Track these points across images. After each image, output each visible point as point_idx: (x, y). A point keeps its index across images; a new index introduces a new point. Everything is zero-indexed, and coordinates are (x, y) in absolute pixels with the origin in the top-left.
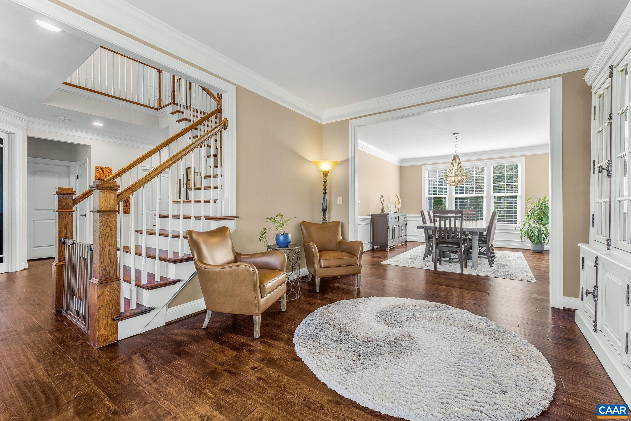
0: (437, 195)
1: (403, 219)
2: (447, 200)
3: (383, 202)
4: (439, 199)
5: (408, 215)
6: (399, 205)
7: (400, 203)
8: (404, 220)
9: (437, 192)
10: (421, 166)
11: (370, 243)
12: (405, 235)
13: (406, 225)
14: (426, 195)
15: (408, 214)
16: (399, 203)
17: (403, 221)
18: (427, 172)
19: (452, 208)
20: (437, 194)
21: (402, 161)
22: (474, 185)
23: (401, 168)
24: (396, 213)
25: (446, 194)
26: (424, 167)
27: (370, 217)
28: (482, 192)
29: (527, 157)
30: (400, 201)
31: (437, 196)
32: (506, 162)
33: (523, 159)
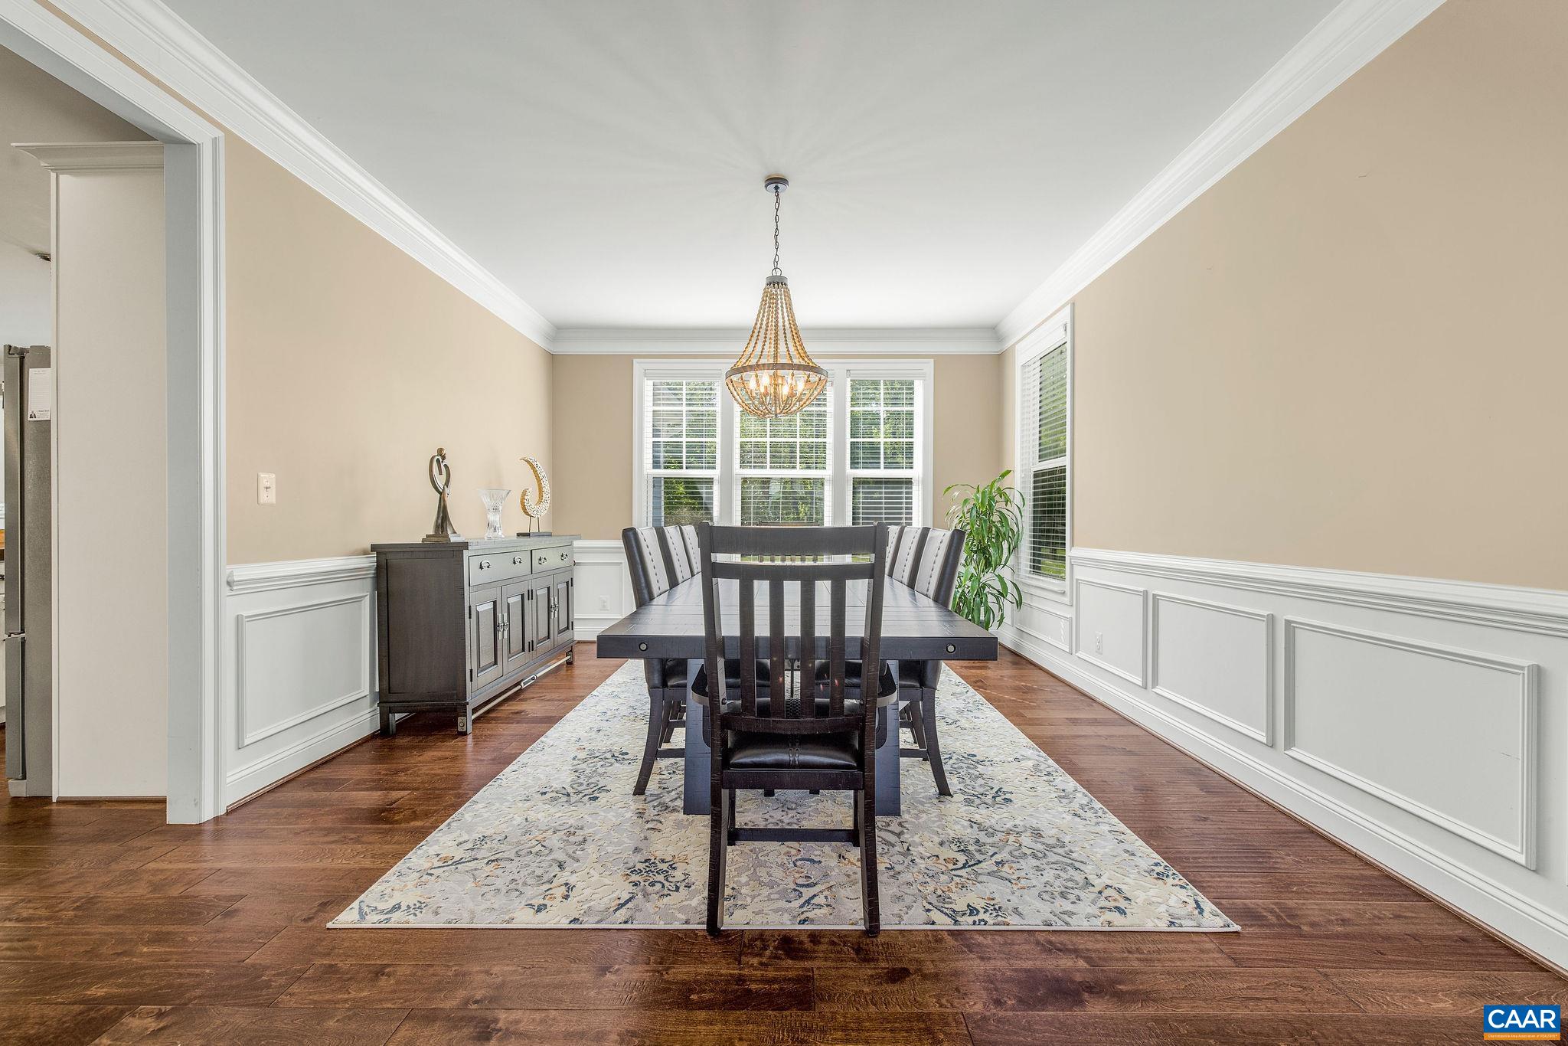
0: (681, 468)
1: (553, 560)
2: (716, 488)
3: (447, 483)
4: (690, 483)
5: (577, 543)
6: (540, 501)
7: (547, 496)
8: (561, 564)
9: (684, 460)
10: (628, 360)
11: (368, 700)
12: (563, 625)
13: (569, 584)
14: (646, 469)
15: (579, 537)
16: (541, 496)
17: (554, 572)
18: (648, 386)
19: (731, 520)
20: (684, 465)
21: (559, 330)
22: (798, 440)
23: (555, 363)
24: (528, 535)
25: (714, 468)
26: (638, 366)
27: (370, 562)
28: (820, 464)
29: (940, 360)
30: (547, 487)
31: (685, 473)
32: (883, 370)
33: (928, 366)
